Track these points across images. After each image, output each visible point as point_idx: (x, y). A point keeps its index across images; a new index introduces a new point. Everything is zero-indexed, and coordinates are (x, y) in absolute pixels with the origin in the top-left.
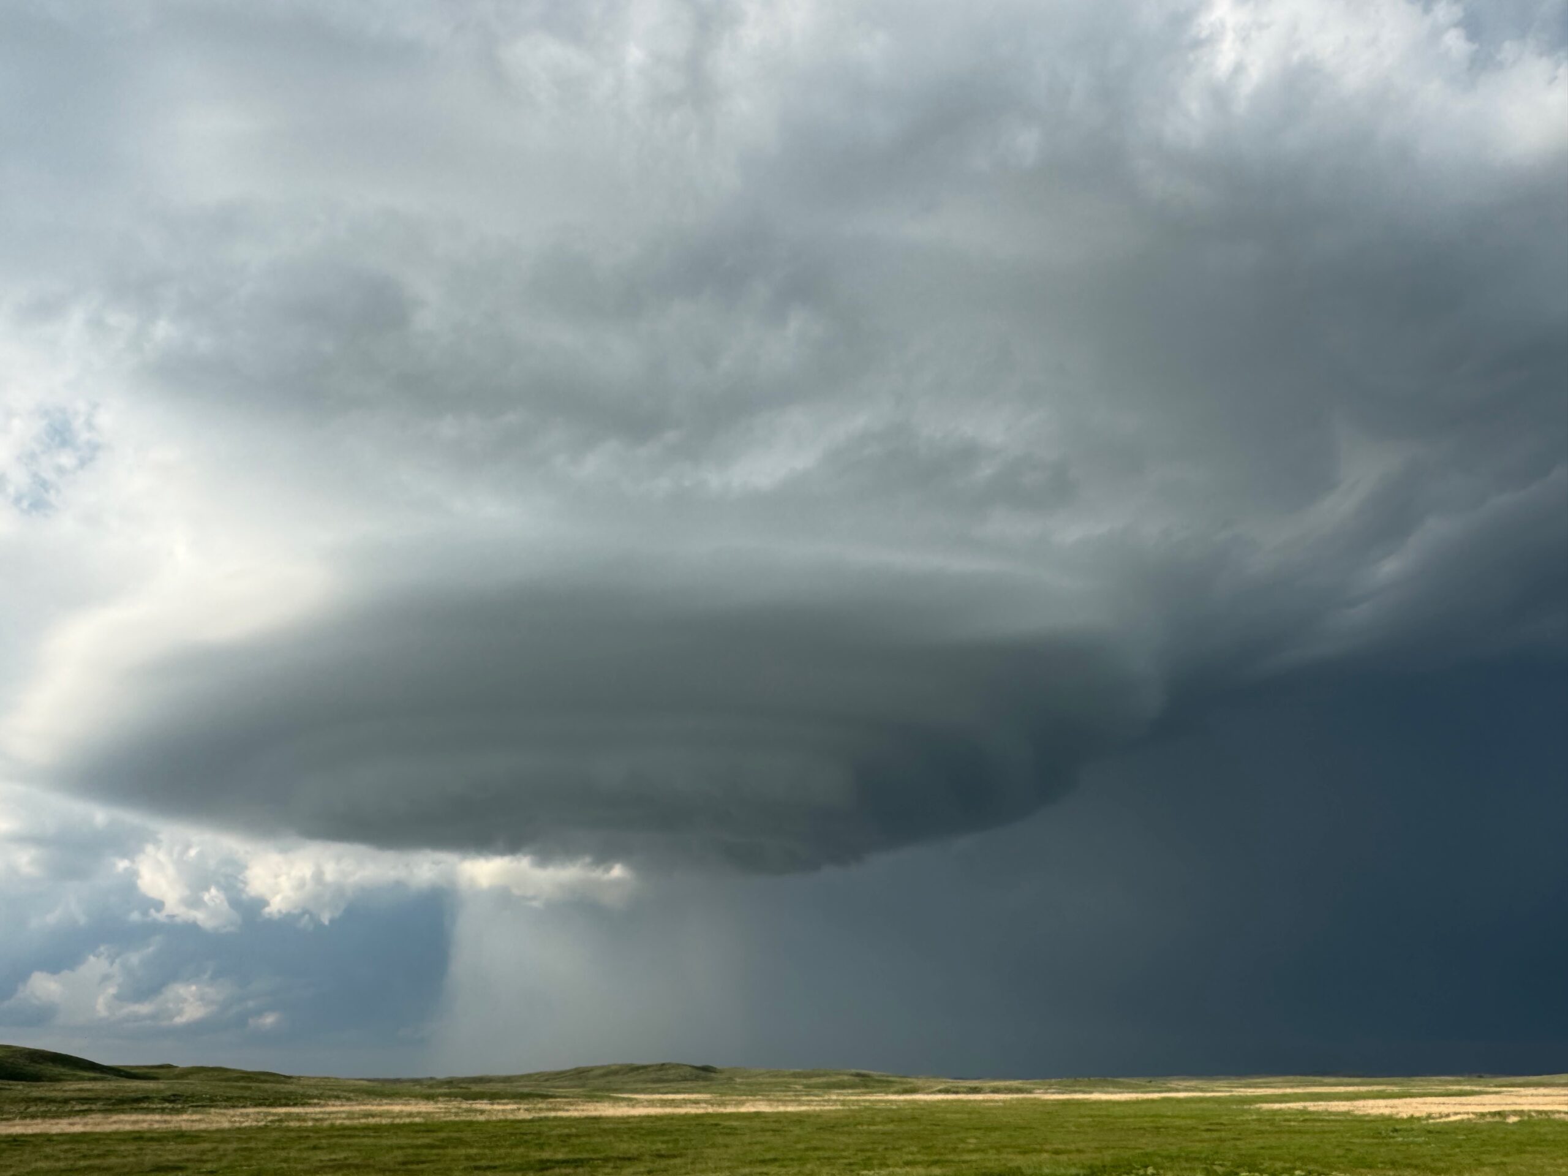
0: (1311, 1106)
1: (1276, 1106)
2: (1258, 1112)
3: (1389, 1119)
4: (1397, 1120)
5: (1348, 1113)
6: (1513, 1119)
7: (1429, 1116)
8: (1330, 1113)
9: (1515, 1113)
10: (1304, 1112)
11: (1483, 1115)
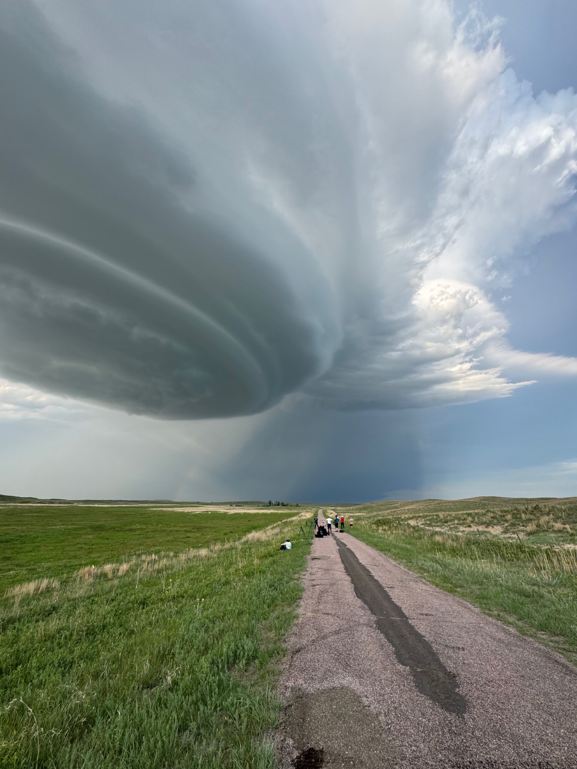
0: (164, 509)
1: (154, 509)
2: (150, 510)
3: (183, 512)
4: (185, 513)
5: (173, 511)
6: (210, 513)
7: (192, 512)
8: (169, 511)
9: (210, 511)
10: (162, 511)
11: (203, 512)
